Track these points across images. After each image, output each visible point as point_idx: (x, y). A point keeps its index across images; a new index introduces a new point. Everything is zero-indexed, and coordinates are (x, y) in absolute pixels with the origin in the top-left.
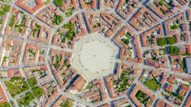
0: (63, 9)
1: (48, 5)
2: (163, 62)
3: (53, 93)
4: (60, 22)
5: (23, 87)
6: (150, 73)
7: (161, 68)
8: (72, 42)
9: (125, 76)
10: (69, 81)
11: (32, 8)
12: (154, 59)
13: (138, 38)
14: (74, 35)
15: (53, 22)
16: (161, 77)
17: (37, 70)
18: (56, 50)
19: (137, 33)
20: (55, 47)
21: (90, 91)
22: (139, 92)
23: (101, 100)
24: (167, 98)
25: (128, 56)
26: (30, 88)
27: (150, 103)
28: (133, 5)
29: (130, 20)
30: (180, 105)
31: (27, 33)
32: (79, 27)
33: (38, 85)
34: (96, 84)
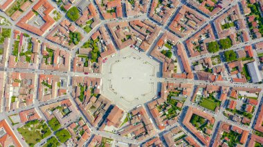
0: (79, 24)
1: (60, 21)
2: (219, 73)
3: (82, 133)
4: (78, 40)
5: (42, 131)
6: (205, 89)
7: (217, 82)
8: (97, 64)
9: (172, 98)
10: (102, 115)
11: (39, 28)
12: (207, 70)
13: (182, 47)
14: (99, 55)
15: (70, 42)
16: (219, 92)
17: (58, 107)
18: (79, 78)
19: (180, 41)
20: (76, 75)
21: (131, 124)
22: (194, 116)
23: (147, 133)
24: (231, 118)
25: (172, 72)
26: (53, 132)
27: (210, 128)
28: (169, 6)
29: (169, 24)
30: (248, 125)
31: (38, 62)
32: (104, 43)
33: (62, 126)
34: (137, 114)
